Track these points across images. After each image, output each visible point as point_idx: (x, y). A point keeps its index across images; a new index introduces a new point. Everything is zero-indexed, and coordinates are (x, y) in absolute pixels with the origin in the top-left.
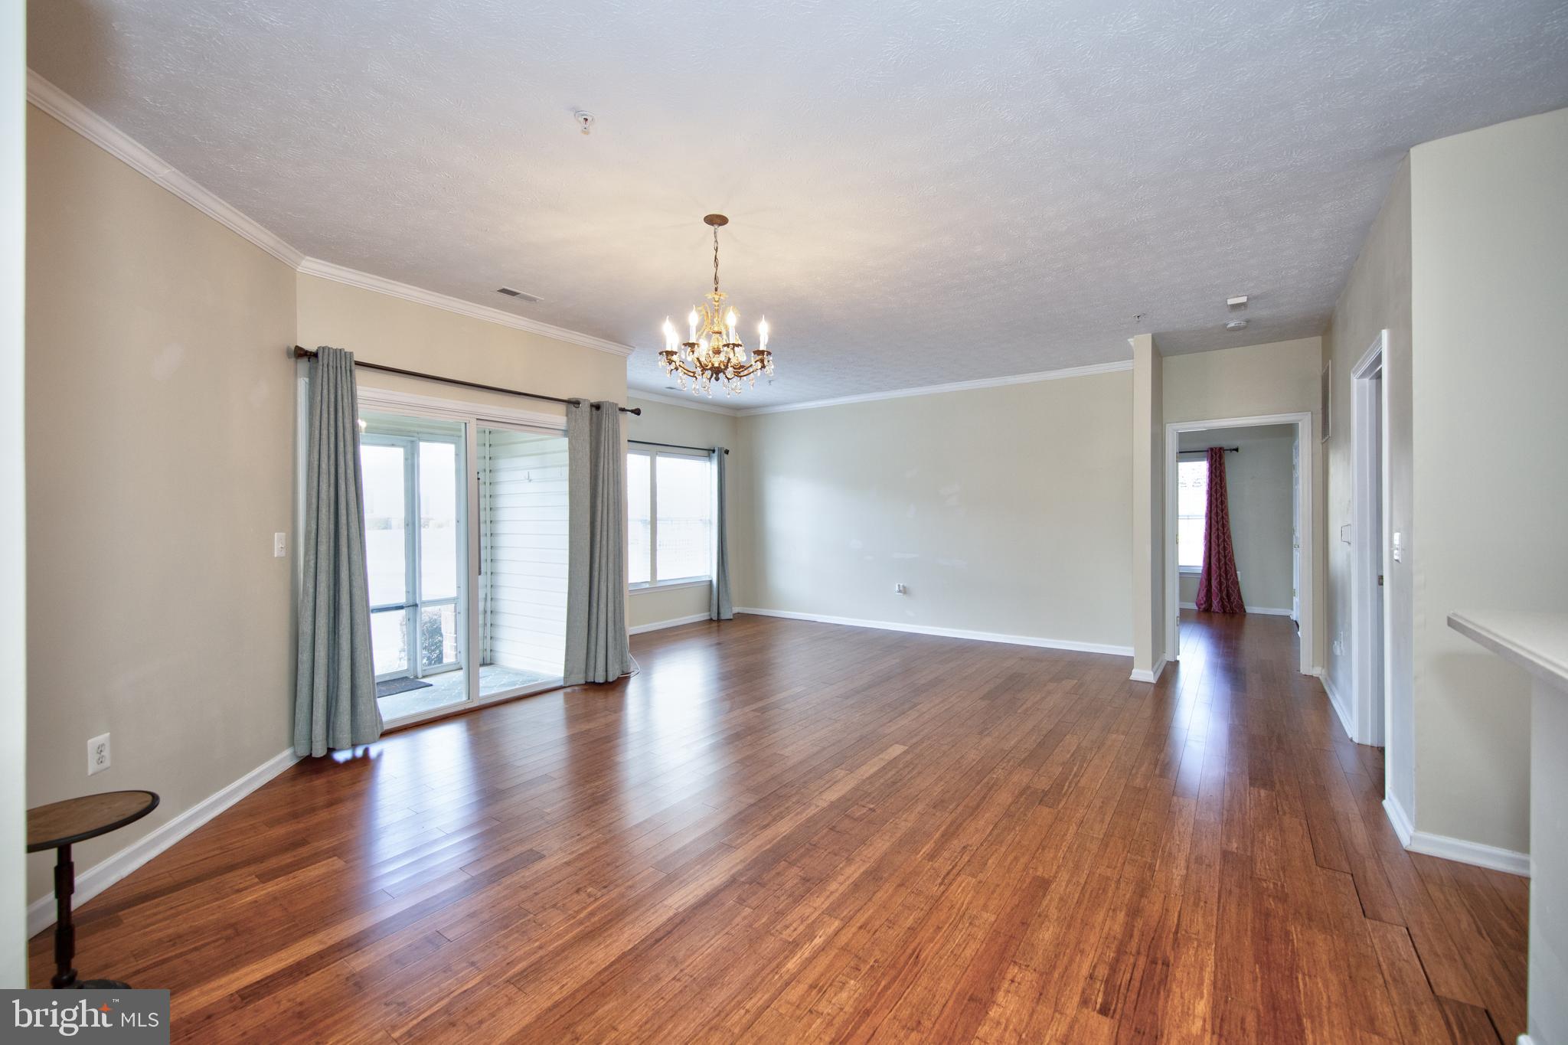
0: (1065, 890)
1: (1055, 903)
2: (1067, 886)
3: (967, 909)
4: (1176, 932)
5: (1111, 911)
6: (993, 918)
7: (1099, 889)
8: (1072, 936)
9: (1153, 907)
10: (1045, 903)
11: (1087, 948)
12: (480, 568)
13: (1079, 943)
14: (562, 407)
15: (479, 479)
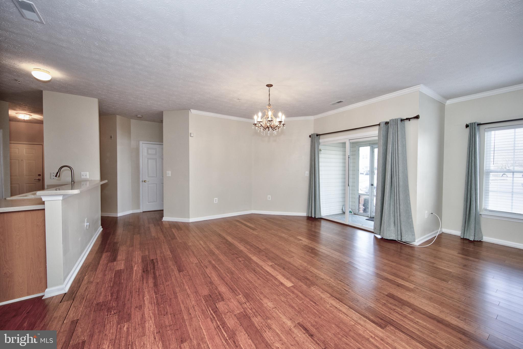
0: (174, 273)
1: (174, 269)
2: (175, 274)
3: (189, 258)
4: (143, 278)
5: (160, 274)
6: (183, 260)
7: (166, 277)
8: (165, 265)
9: (151, 281)
10: (176, 268)
11: (161, 265)
12: (349, 184)
13: (163, 265)
14: (378, 126)
15: (349, 158)
